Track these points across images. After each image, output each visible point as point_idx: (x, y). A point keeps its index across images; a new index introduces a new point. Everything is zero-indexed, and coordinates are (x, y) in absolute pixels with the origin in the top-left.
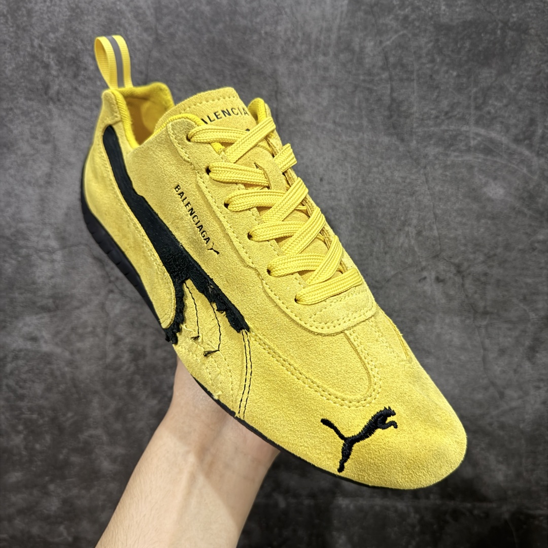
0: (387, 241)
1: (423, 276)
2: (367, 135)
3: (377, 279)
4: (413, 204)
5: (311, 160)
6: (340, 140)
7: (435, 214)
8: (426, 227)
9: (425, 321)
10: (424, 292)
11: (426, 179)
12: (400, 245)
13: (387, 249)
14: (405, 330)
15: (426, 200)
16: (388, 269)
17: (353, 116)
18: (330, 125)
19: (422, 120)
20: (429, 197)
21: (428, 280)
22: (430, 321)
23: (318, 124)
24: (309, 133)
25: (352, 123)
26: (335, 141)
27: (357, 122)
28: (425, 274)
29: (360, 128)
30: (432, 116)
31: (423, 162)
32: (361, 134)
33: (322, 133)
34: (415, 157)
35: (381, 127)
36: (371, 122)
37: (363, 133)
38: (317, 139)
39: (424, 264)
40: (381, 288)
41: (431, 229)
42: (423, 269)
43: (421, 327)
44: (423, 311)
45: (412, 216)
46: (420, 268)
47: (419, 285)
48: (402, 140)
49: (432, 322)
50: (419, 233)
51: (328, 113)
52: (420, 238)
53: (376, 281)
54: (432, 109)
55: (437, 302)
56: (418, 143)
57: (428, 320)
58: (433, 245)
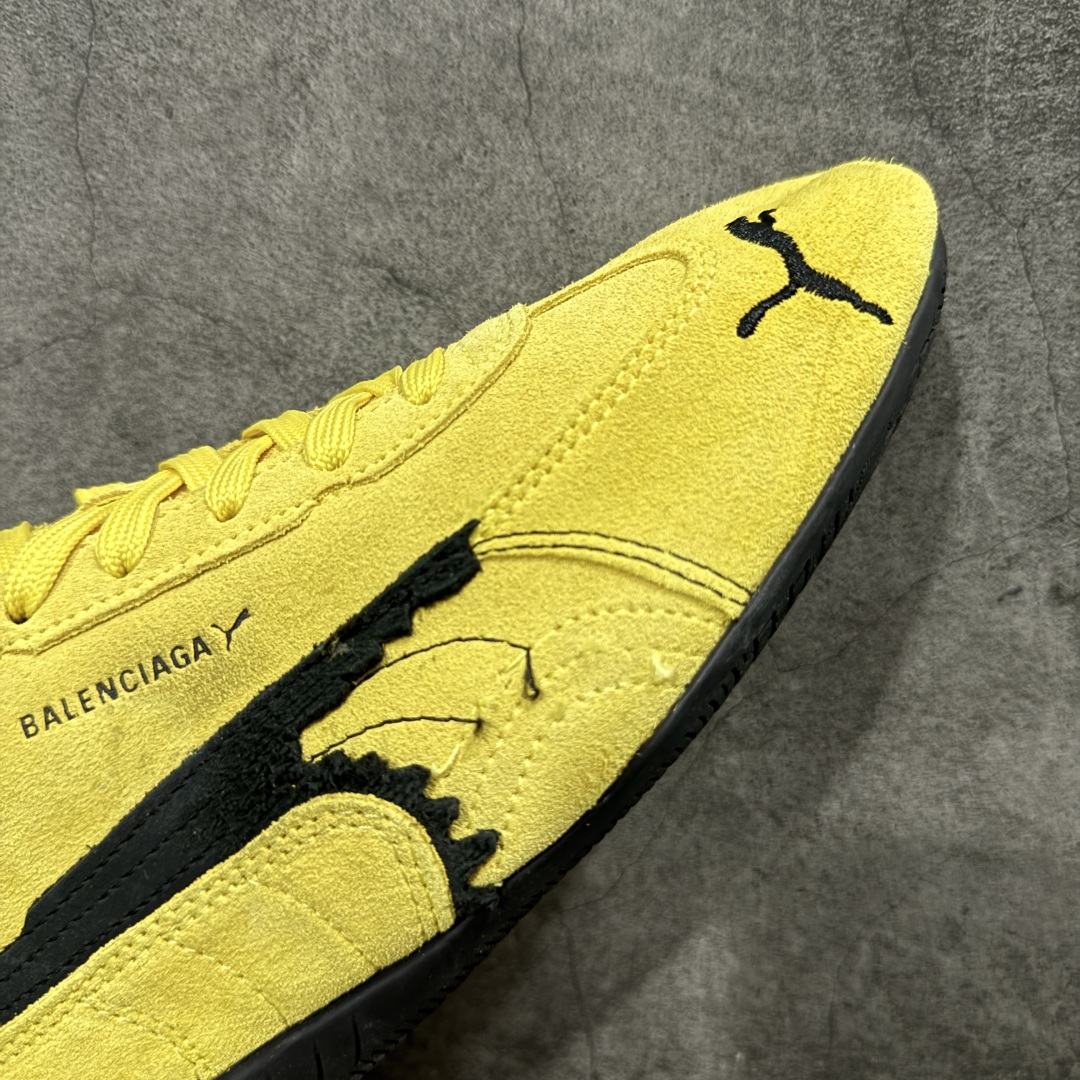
0: (895, 472)
1: (1012, 587)
2: (828, 115)
3: (862, 597)
4: (981, 347)
5: (639, 203)
6: (737, 131)
7: (1052, 378)
8: (1026, 424)
9: (1013, 723)
10: (1014, 634)
11: (1027, 261)
12: (937, 484)
13: (893, 497)
14: (947, 755)
15: (1025, 335)
16: (898, 562)
17: (780, 52)
18: (701, 85)
19: (1015, 60)
20: (1034, 324)
21: (1027, 595)
22: (1028, 726)
23: (659, 79)
24: (631, 109)
25: (775, 74)
26: (720, 135)
27: (793, 73)
28: (1017, 576)
29: (802, 94)
30: (1049, 47)
31: (1015, 204)
32: (806, 111)
33: (675, 109)
34: (988, 188)
35: (876, 88)
36: (838, 70)
37: (815, 109)
38: (660, 132)
39: (1014, 544)
40: (874, 625)
41: (1041, 430)
42: (1010, 562)
43: (998, 744)
44: (1006, 694)
45: (979, 388)
46: (1001, 562)
47: (998, 613)
48: (946, 132)
49: (1034, 726)
50: (1001, 444)
51: (695, 42)
52: (1005, 461)
53: (858, 603)
54: (1049, 23)
55: (1051, 669)
56: (998, 139)
57: (1020, 721)
58: (1047, 484)
